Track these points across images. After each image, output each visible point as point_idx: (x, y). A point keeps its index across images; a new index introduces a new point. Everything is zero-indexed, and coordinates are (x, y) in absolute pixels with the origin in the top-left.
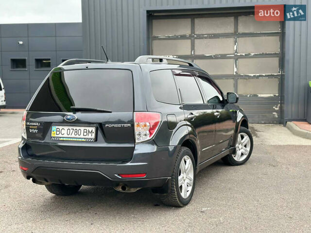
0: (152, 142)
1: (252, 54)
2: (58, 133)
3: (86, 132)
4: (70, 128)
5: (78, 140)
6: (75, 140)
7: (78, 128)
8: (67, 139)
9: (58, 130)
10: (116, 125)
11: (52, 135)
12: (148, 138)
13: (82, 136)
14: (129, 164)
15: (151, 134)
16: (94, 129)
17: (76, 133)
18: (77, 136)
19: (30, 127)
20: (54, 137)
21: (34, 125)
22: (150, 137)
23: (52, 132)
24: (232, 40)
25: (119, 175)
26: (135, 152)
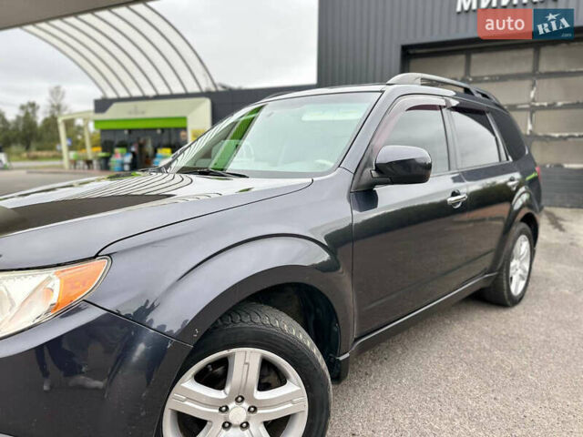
1: (560, 104)
24: (528, 83)
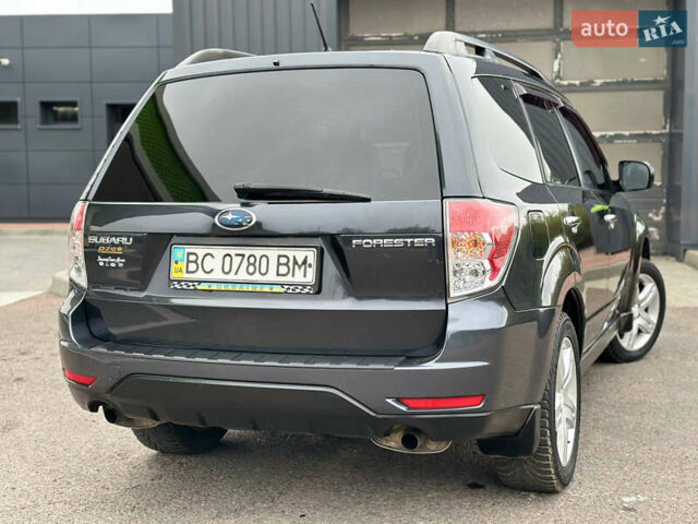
0: (502, 296)
1: (598, 82)
2: (192, 267)
3: (287, 264)
4: (233, 251)
5: (258, 288)
6: (250, 288)
7: (258, 252)
8: (223, 287)
9: (192, 258)
10: (386, 242)
11: (174, 275)
12: (488, 284)
13: (272, 277)
14: (432, 365)
15: (495, 269)
16: (311, 255)
17: (251, 269)
18: (257, 277)
19: (101, 250)
20: (179, 282)
21: (113, 245)
22: (491, 279)
23: (173, 265)
24: (548, 46)
25: (399, 400)
26: (451, 328)
